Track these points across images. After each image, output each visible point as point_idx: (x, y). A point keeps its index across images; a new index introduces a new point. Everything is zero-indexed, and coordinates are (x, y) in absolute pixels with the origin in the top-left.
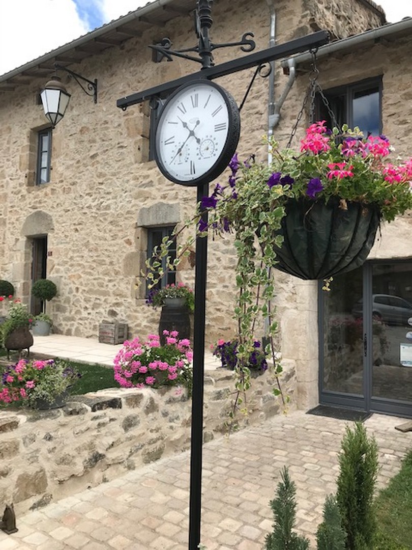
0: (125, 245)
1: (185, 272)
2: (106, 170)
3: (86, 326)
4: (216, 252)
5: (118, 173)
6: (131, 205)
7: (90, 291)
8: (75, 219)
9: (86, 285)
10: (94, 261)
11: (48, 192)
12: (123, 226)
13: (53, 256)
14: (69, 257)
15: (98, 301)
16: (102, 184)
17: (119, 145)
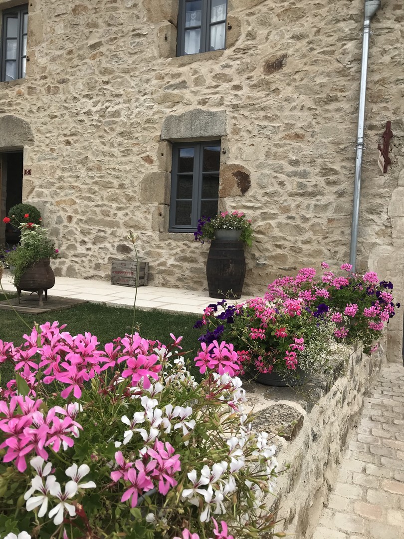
0: (143, 163)
1: (232, 199)
2: (114, 65)
3: (85, 265)
4: (278, 175)
5: (134, 69)
6: (151, 112)
7: (89, 221)
8: (67, 128)
9: (84, 213)
10: (96, 183)
11: (23, 90)
12: (140, 139)
13: (33, 175)
14: (57, 177)
15: (102, 234)
16: (107, 83)
17: (134, 33)
